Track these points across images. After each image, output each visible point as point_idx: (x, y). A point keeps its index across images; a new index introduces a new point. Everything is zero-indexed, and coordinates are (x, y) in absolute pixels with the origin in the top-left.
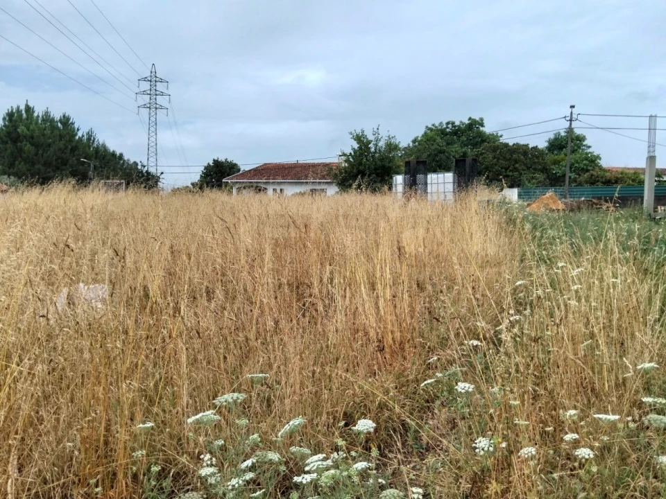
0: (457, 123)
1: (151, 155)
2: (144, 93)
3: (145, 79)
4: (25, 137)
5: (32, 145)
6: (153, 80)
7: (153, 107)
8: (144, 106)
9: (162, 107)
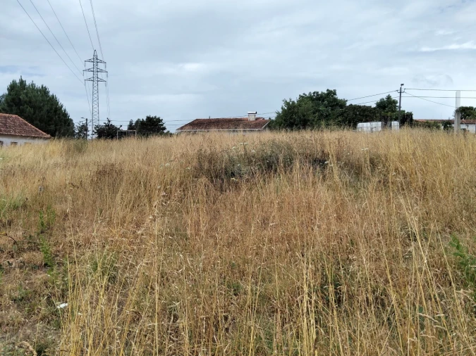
0: (320, 93)
1: (94, 114)
2: (89, 70)
3: (89, 60)
4: (25, 102)
5: (31, 107)
6: (95, 60)
7: (95, 80)
8: (89, 80)
9: (102, 81)
